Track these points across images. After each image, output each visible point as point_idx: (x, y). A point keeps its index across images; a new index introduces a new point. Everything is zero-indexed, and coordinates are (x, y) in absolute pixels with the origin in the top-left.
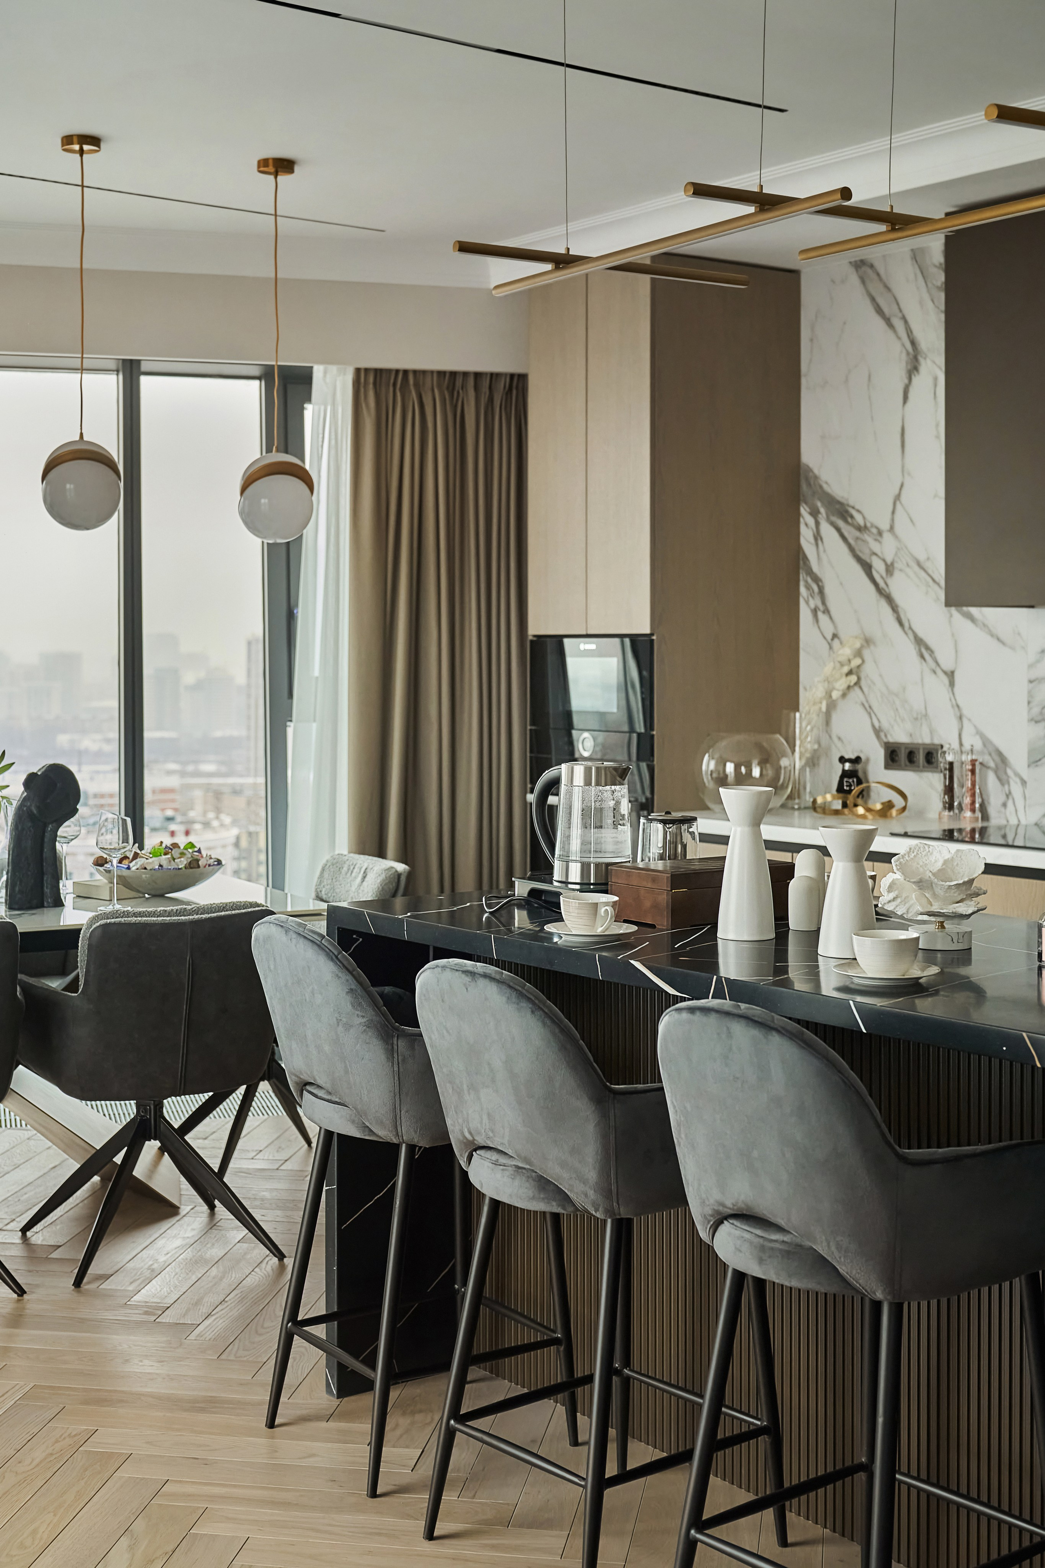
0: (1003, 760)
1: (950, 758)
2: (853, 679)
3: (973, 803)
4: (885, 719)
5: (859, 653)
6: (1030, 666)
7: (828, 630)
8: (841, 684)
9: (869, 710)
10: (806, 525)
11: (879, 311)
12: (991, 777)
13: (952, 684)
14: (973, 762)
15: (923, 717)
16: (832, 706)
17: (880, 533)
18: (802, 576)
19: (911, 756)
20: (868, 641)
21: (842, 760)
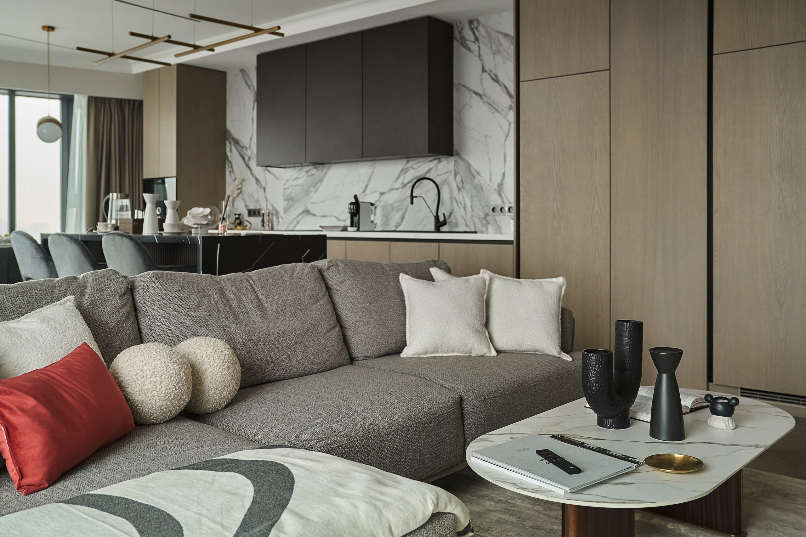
0: (277, 212)
1: (263, 212)
2: (239, 191)
3: (269, 224)
4: (248, 202)
5: (241, 184)
6: (285, 184)
7: (234, 178)
8: (236, 193)
9: (244, 200)
10: (228, 147)
11: (247, 84)
12: (275, 218)
13: (265, 191)
14: (269, 213)
15: (257, 201)
16: (234, 200)
17: (247, 148)
18: (227, 162)
19: (254, 213)
20: (243, 180)
21: (235, 214)
